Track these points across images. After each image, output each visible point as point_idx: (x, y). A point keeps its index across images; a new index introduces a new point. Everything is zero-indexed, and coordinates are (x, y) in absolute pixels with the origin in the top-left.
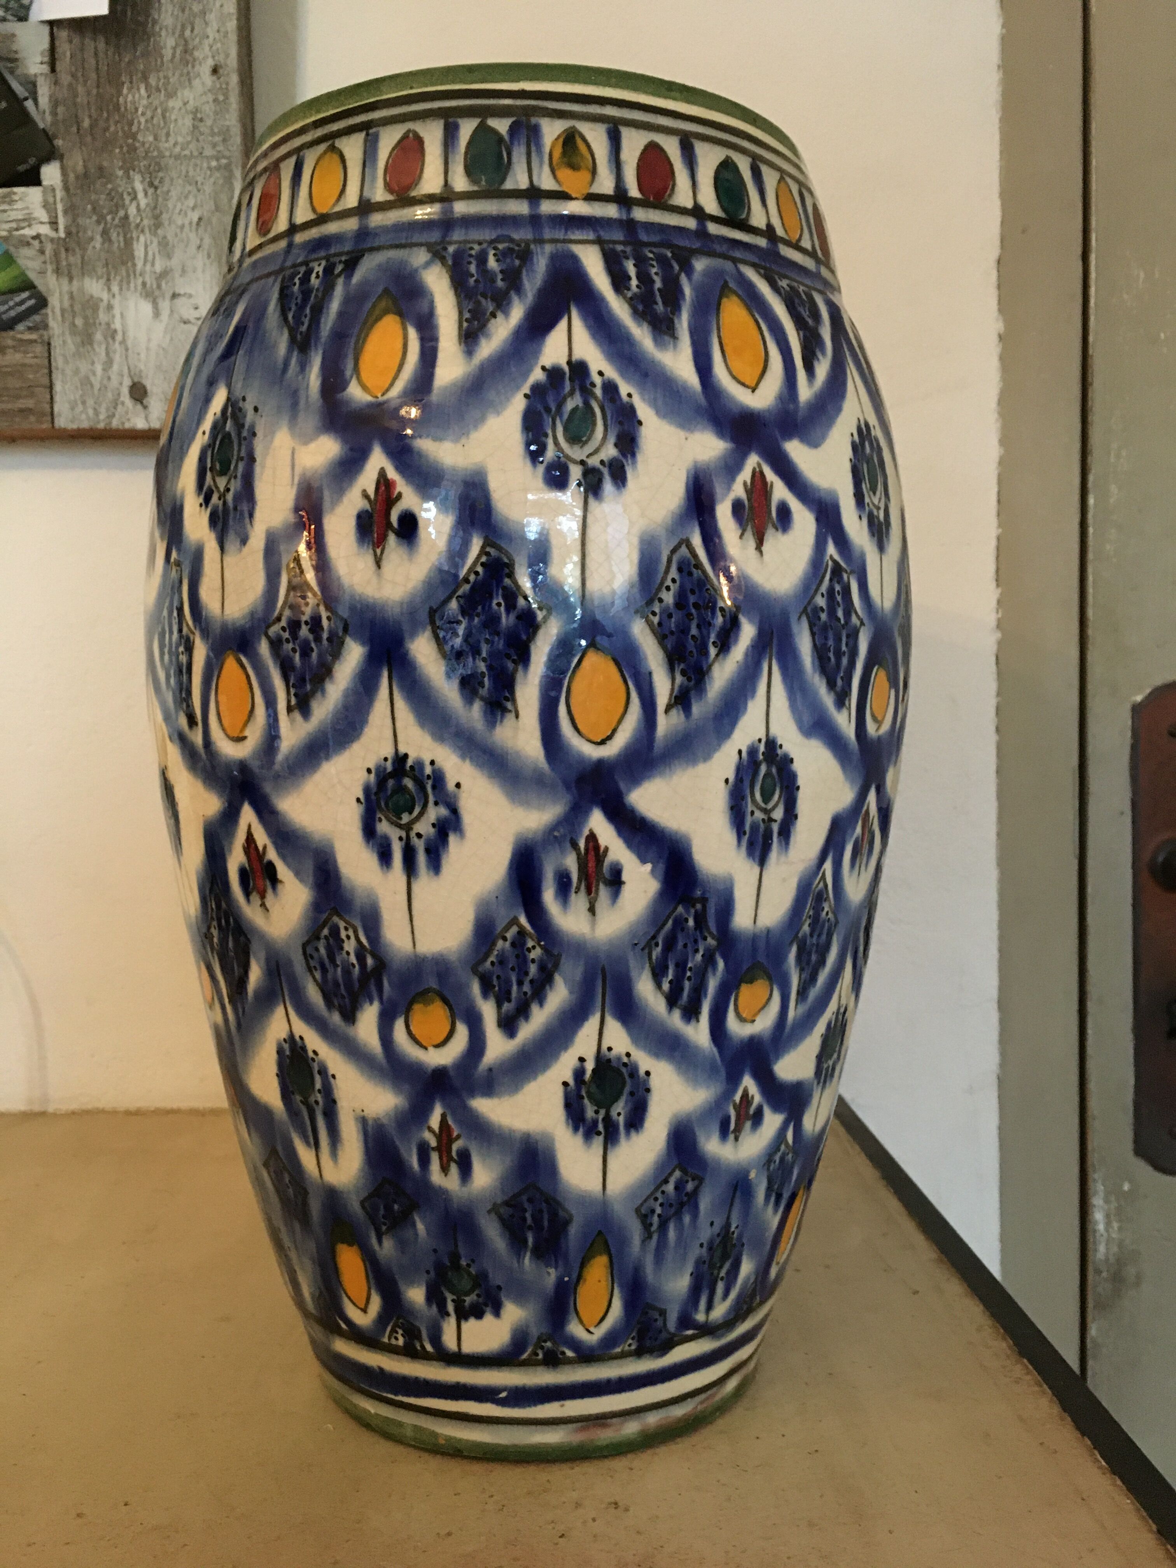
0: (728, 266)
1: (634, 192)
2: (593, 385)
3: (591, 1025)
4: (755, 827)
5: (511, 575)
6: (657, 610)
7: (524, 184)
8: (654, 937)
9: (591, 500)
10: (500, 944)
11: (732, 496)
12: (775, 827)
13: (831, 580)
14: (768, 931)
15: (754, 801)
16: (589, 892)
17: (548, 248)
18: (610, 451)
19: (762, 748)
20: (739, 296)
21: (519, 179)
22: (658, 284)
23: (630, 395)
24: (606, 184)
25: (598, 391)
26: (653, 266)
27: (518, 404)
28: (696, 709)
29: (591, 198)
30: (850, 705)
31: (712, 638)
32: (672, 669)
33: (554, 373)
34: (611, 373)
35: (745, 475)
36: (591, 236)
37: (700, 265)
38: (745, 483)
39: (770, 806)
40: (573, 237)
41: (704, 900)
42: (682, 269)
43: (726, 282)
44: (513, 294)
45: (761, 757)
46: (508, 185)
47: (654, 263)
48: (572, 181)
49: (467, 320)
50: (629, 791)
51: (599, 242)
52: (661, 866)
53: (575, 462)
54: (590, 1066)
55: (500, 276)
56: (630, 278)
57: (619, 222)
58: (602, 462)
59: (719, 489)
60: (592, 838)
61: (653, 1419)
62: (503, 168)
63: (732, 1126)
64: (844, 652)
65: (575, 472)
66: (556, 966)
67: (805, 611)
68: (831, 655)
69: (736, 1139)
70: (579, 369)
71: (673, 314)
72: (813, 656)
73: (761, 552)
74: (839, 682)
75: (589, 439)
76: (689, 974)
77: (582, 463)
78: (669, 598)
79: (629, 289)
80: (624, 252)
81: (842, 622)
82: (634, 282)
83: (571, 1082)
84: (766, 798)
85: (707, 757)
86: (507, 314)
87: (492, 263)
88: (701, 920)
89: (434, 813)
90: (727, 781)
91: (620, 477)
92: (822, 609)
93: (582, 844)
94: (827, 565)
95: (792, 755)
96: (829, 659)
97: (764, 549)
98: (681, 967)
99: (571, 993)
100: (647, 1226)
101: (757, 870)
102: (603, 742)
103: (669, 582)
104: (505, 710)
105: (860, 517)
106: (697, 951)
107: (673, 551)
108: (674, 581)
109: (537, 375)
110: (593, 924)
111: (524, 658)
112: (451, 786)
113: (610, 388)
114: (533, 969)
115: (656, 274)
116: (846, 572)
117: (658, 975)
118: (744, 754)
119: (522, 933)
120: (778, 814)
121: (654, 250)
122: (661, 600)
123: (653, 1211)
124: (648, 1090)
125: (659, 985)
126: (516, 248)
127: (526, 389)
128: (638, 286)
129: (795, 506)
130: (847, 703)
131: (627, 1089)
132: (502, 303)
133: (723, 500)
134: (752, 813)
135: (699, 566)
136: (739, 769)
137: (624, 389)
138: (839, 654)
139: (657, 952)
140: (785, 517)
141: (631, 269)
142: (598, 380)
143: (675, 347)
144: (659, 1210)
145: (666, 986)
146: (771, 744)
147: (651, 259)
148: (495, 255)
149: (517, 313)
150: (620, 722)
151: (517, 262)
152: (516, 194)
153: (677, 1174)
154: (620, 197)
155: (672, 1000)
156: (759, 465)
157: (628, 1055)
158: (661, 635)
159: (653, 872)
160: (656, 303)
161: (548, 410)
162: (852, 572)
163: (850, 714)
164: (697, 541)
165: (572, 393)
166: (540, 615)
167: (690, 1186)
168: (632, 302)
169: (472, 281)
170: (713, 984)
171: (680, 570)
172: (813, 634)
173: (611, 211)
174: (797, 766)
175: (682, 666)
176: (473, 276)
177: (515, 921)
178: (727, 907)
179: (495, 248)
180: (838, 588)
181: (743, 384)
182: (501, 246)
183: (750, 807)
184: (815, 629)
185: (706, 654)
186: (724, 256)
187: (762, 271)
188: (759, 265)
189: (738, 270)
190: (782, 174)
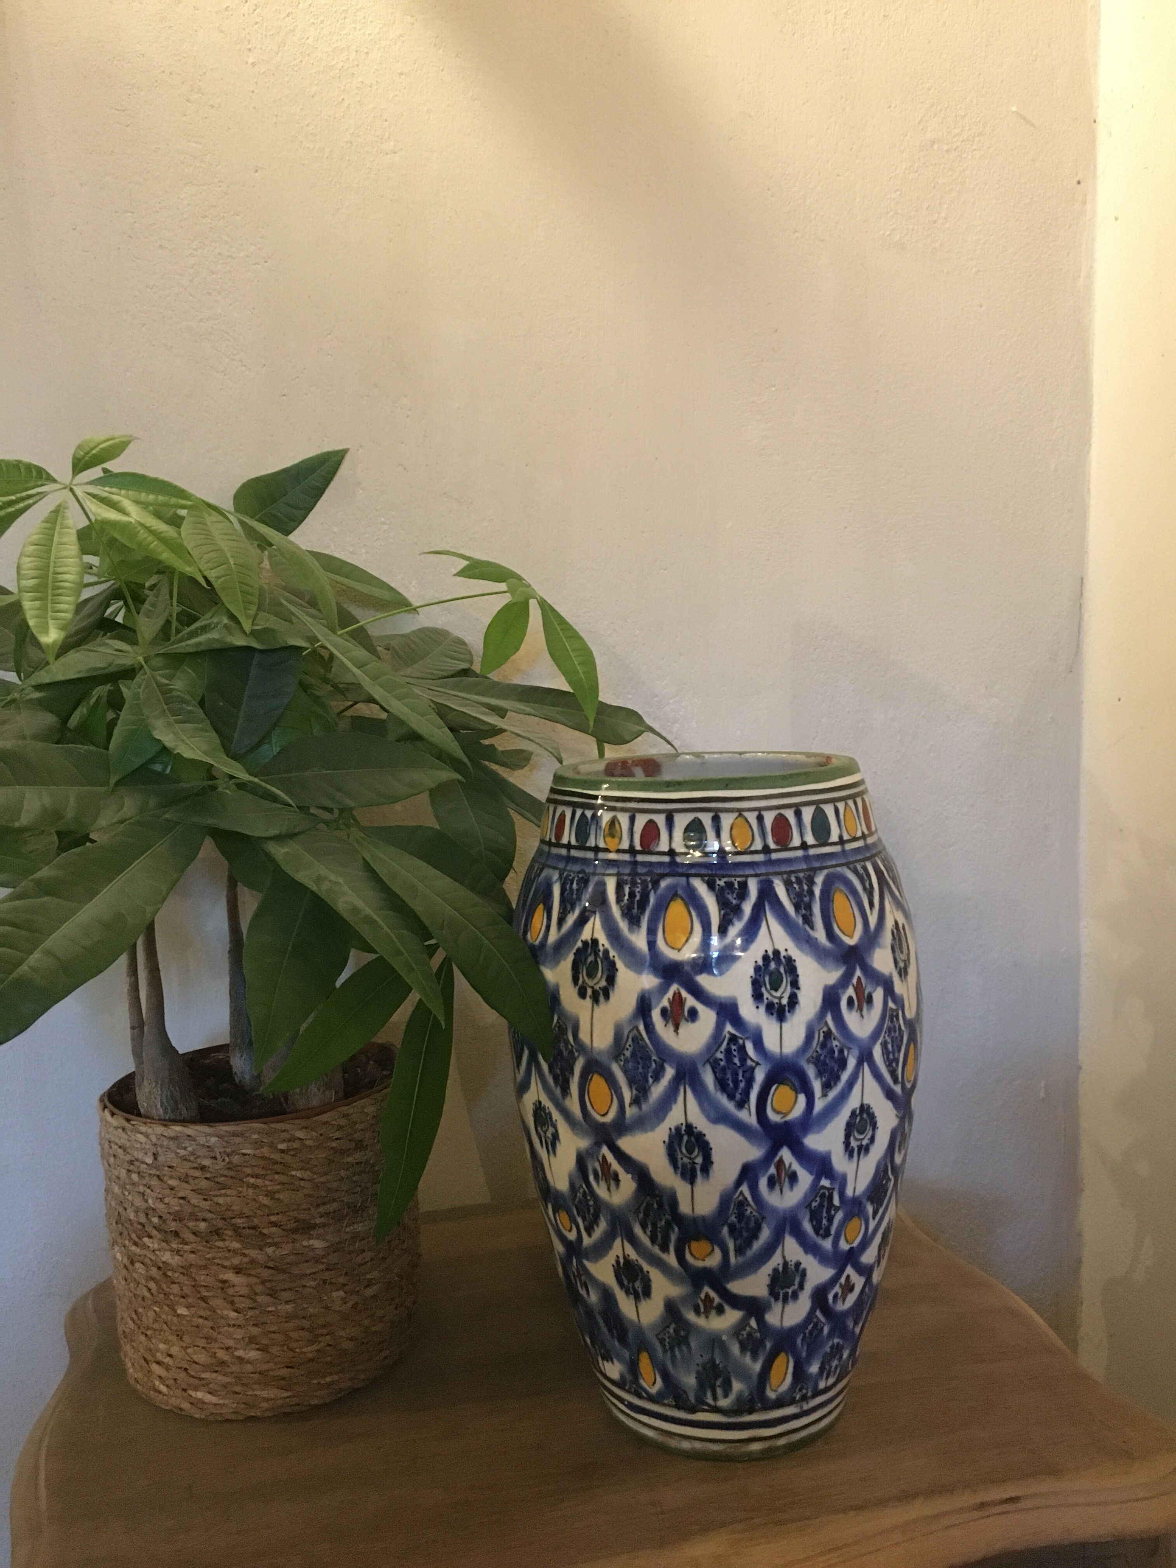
0: (683, 880)
1: (638, 847)
2: (599, 951)
3: (618, 1242)
4: (684, 1165)
5: (566, 1034)
6: (622, 1059)
7: (593, 845)
8: (638, 1209)
9: (595, 1005)
10: (578, 1194)
11: (661, 1006)
12: (698, 1167)
13: (728, 1044)
14: (703, 1217)
15: (682, 1153)
16: (606, 1181)
17: (596, 878)
18: (603, 983)
19: (684, 1128)
20: (682, 899)
21: (591, 843)
22: (638, 898)
23: (614, 957)
24: (625, 845)
25: (601, 954)
26: (638, 887)
27: (571, 957)
28: (644, 1107)
29: (618, 851)
30: (749, 1107)
31: (650, 1075)
32: (631, 1087)
33: (585, 943)
34: (607, 945)
35: (670, 994)
36: (614, 872)
37: (664, 884)
38: (669, 999)
39: (693, 1156)
40: (607, 872)
41: (661, 1197)
42: (653, 888)
43: (676, 891)
44: (577, 902)
45: (683, 1132)
46: (588, 845)
47: (639, 886)
48: (612, 844)
49: (562, 912)
50: (617, 1139)
51: (618, 875)
52: (636, 1176)
53: (590, 987)
54: (622, 1261)
55: (575, 893)
56: (625, 895)
57: (629, 862)
58: (600, 988)
59: (654, 1002)
60: (604, 1157)
61: (698, 1445)
62: (587, 837)
63: (702, 1310)
64: (741, 1081)
65: (589, 992)
66: (600, 1211)
67: (708, 1061)
68: (730, 1082)
69: (707, 1317)
70: (595, 942)
71: (641, 913)
72: (715, 1082)
73: (677, 1033)
74: (738, 1096)
75: (596, 976)
76: (659, 1230)
77: (592, 987)
78: (628, 1054)
79: (623, 901)
80: (626, 880)
81: (738, 1064)
82: (626, 897)
83: (615, 1264)
84: (690, 1151)
85: (652, 1129)
86: (573, 912)
87: (575, 886)
88: (660, 1205)
89: (551, 1130)
90: (664, 1142)
91: (607, 997)
92: (721, 1060)
93: (600, 1159)
94: (725, 1037)
95: (704, 1132)
96: (729, 1085)
97: (679, 1031)
98: (654, 1226)
99: (608, 1225)
100: (663, 1346)
101: (689, 1187)
102: (603, 1115)
103: (627, 1046)
104: (567, 1093)
105: (757, 1007)
106: (661, 1220)
107: (630, 1032)
108: (630, 1046)
109: (579, 944)
110: (610, 1196)
111: (572, 1072)
112: (554, 1120)
113: (606, 952)
114: (592, 1210)
115: (639, 891)
116: (741, 1038)
117: (644, 1227)
118: (673, 1130)
119: (584, 1191)
120: (699, 1160)
121: (643, 878)
122: (624, 1055)
123: (665, 1340)
124: (650, 1280)
125: (645, 1232)
126: (585, 876)
127: (574, 951)
128: (628, 900)
129: (700, 1007)
130: (746, 1106)
131: (640, 1277)
132: (573, 907)
133: (656, 1008)
134: (682, 1159)
135: (642, 1039)
136: (670, 1136)
137: (612, 953)
138: (736, 1082)
139: (641, 1215)
140: (693, 1015)
141: (627, 890)
142: (601, 948)
143: (638, 930)
144: (667, 1340)
145: (649, 1233)
146: (689, 1127)
147: (639, 883)
148: (577, 880)
149: (578, 912)
150: (610, 1107)
151: (583, 886)
152: (590, 849)
153: (673, 1326)
154: (632, 851)
155: (653, 1240)
156: (678, 989)
157: (637, 1260)
158: (625, 1071)
159: (632, 1178)
160: (634, 908)
161: (581, 961)
162: (747, 1038)
163: (750, 1112)
164: (641, 1027)
165: (590, 954)
166: (576, 1054)
167: (682, 1333)
168: (622, 909)
169: (567, 893)
170: (673, 1237)
171: (633, 1040)
172: (715, 1073)
173: (626, 857)
174: (707, 1138)
175: (635, 1086)
177: (581, 1186)
178: (674, 1202)
179: (578, 877)
180: (734, 1047)
181: (673, 948)
182: (581, 876)
183: (680, 1156)
184: (716, 1070)
185: (647, 1081)
186: (681, 875)
187: (706, 878)
188: (705, 875)
189: (688, 883)
190: (740, 811)
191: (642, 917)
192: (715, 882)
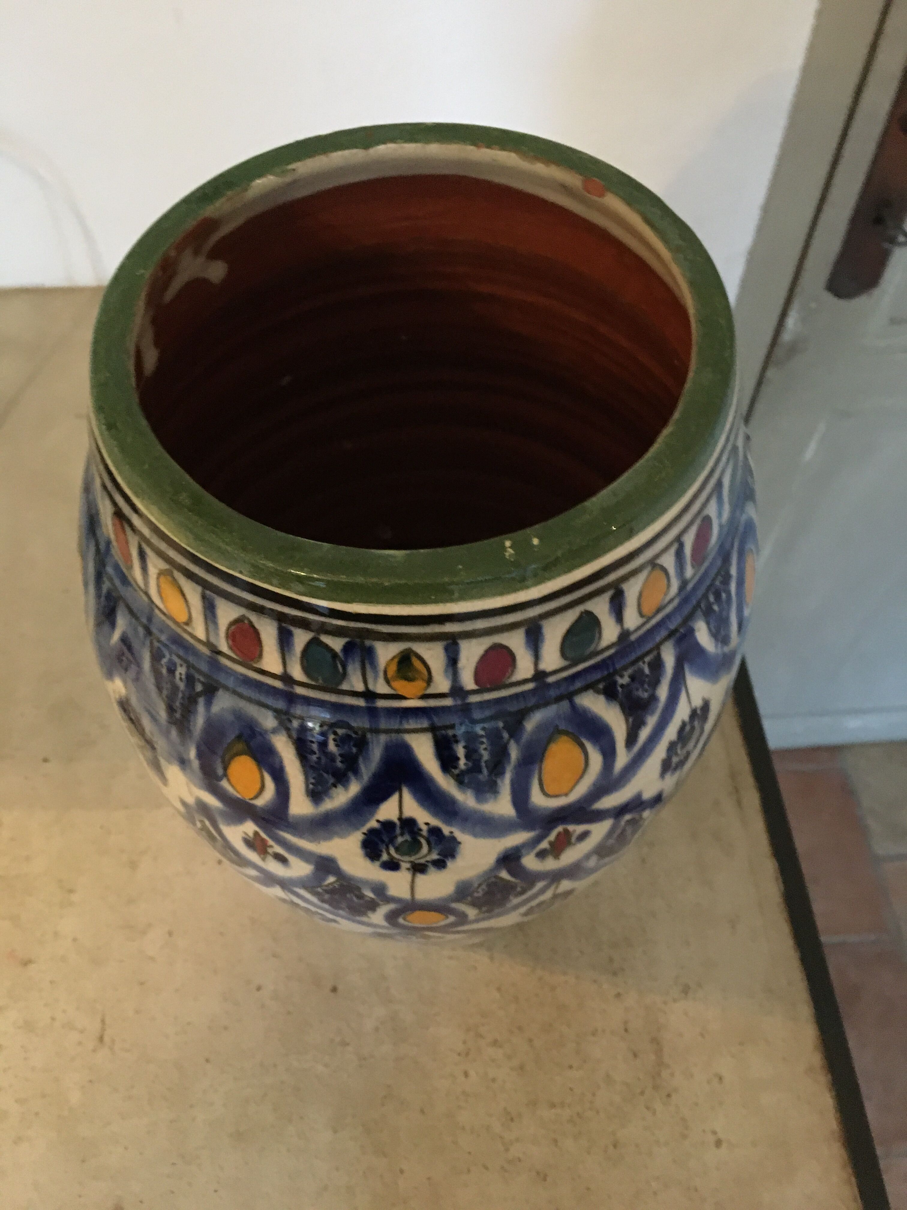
1: (470, 686)
2: (420, 830)
5: (359, 891)
7: (360, 687)
9: (418, 874)
11: (536, 850)
17: (383, 738)
18: (434, 857)
20: (567, 734)
21: (354, 685)
22: (486, 756)
23: (451, 832)
24: (441, 687)
25: (424, 833)
26: (482, 743)
27: (357, 835)
29: (426, 696)
33: (388, 825)
34: (435, 822)
35: (550, 838)
36: (425, 724)
37: (530, 723)
38: (549, 841)
40: (406, 726)
42: (511, 736)
43: (556, 727)
44: (350, 774)
46: (345, 687)
47: (484, 740)
48: (408, 687)
49: (313, 784)
51: (433, 729)
53: (405, 861)
55: (339, 759)
56: (458, 759)
57: (454, 707)
58: (427, 861)
59: (525, 852)
62: (339, 677)
65: (405, 865)
70: (408, 821)
71: (497, 777)
73: (558, 858)
75: (416, 852)
77: (411, 862)
79: (456, 767)
80: (455, 736)
82: (462, 761)
86: (345, 786)
87: (332, 747)
91: (441, 866)
105: (663, 778)
107: (483, 882)
108: (483, 889)
109: (373, 824)
113: (435, 830)
115: (485, 749)
121: (487, 725)
126: (354, 736)
127: (365, 829)
128: (465, 764)
132: (341, 779)
133: (527, 855)
137: (446, 830)
141: (460, 751)
142: (424, 828)
147: (482, 736)
148: (334, 740)
149: (354, 788)
151: (354, 750)
152: (353, 694)
154: (456, 692)
156: (564, 828)
161: (383, 841)
164: (503, 874)
165: (402, 834)
166: (382, 903)
168: (458, 777)
169: (314, 758)
171: (488, 886)
173: (446, 702)
176: (315, 753)
179: (335, 733)
182: (340, 731)
185: (507, 899)
186: (558, 699)
187: (601, 686)
188: (598, 681)
189: (573, 706)
190: (653, 563)
191: (499, 781)
192: (615, 683)
